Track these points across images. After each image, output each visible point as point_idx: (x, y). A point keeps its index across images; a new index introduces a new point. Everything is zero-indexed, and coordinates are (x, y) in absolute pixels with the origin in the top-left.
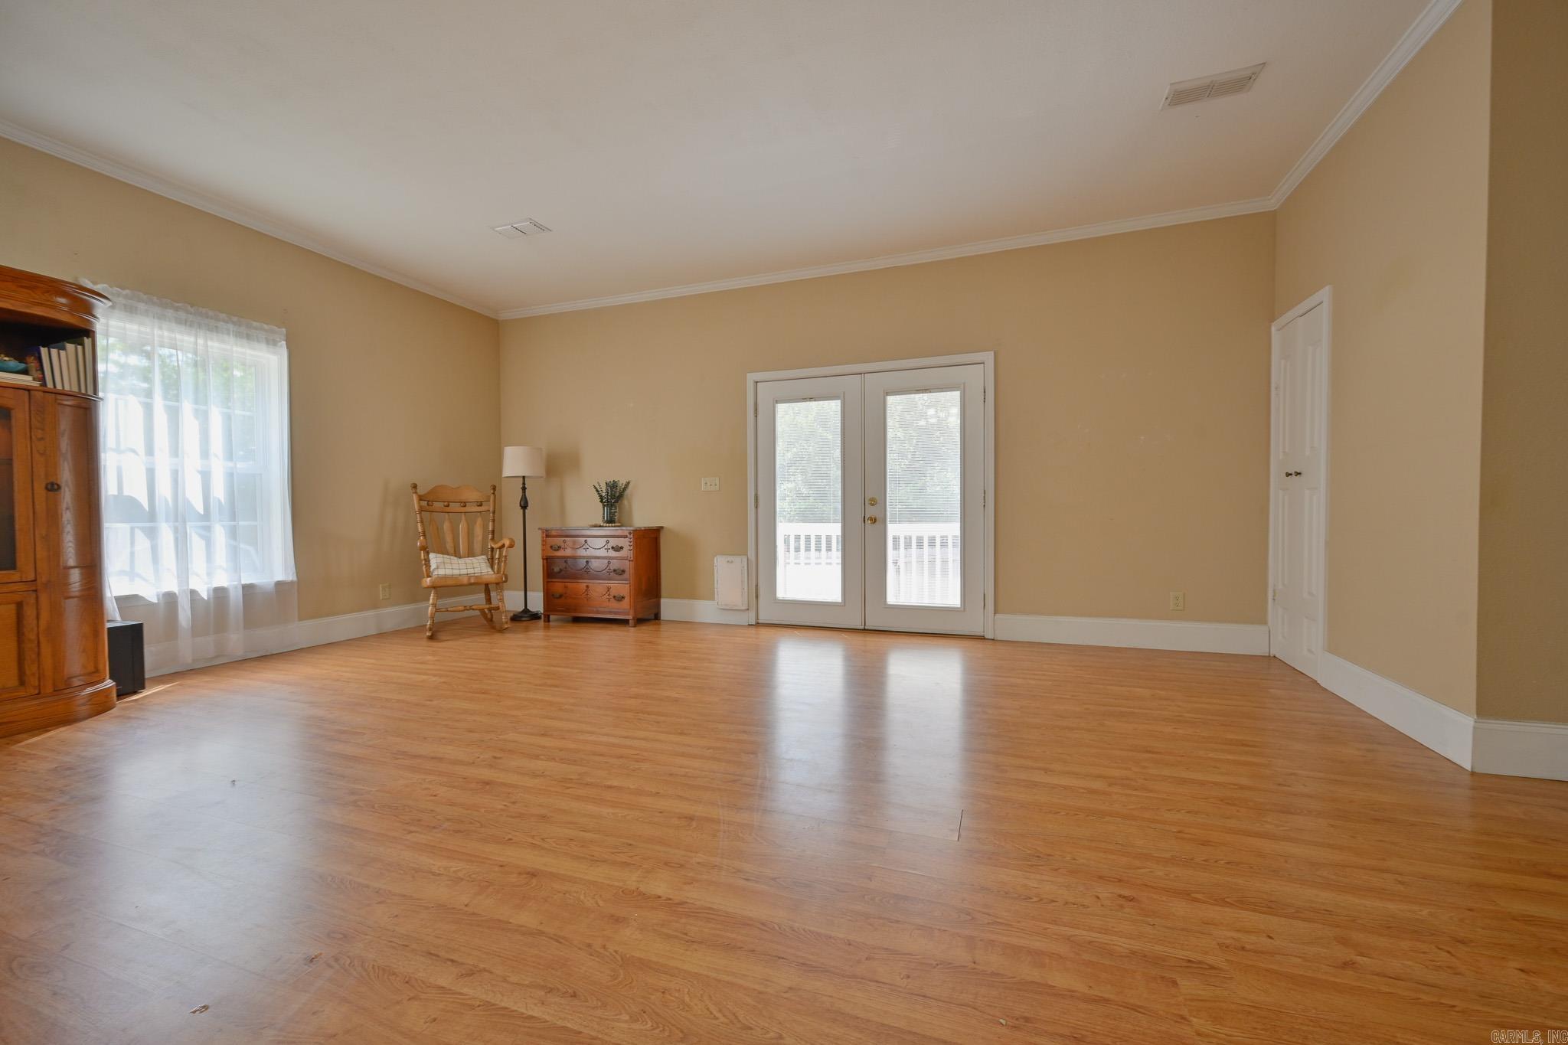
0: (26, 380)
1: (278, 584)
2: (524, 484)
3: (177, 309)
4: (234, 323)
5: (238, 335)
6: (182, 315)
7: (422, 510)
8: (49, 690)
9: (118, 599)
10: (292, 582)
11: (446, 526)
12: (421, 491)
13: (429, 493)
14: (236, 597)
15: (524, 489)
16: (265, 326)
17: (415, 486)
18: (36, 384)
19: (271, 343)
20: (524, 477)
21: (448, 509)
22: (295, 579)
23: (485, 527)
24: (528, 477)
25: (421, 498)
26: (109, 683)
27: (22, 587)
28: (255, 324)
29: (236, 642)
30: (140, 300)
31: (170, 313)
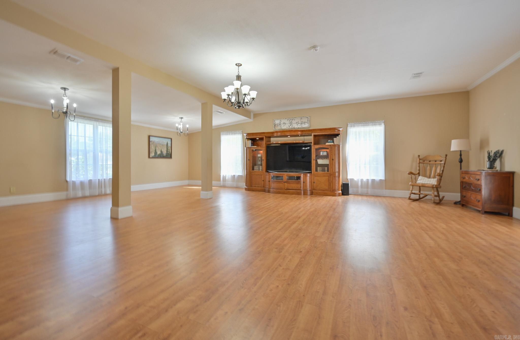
0: (332, 144)
1: (380, 180)
2: (461, 153)
3: (361, 124)
4: (372, 123)
5: (372, 125)
6: (362, 124)
7: (420, 163)
8: (332, 191)
9: (350, 179)
10: (383, 180)
11: (428, 168)
12: (420, 157)
13: (424, 158)
14: (370, 182)
15: (461, 155)
16: (379, 121)
17: (419, 156)
18: (333, 144)
19: (380, 124)
20: (461, 151)
21: (430, 163)
22: (384, 179)
23: (440, 169)
24: (463, 151)
25: (420, 159)
26: (341, 192)
27: (329, 174)
28: (376, 121)
29: (370, 191)
30: (355, 124)
31: (360, 125)
